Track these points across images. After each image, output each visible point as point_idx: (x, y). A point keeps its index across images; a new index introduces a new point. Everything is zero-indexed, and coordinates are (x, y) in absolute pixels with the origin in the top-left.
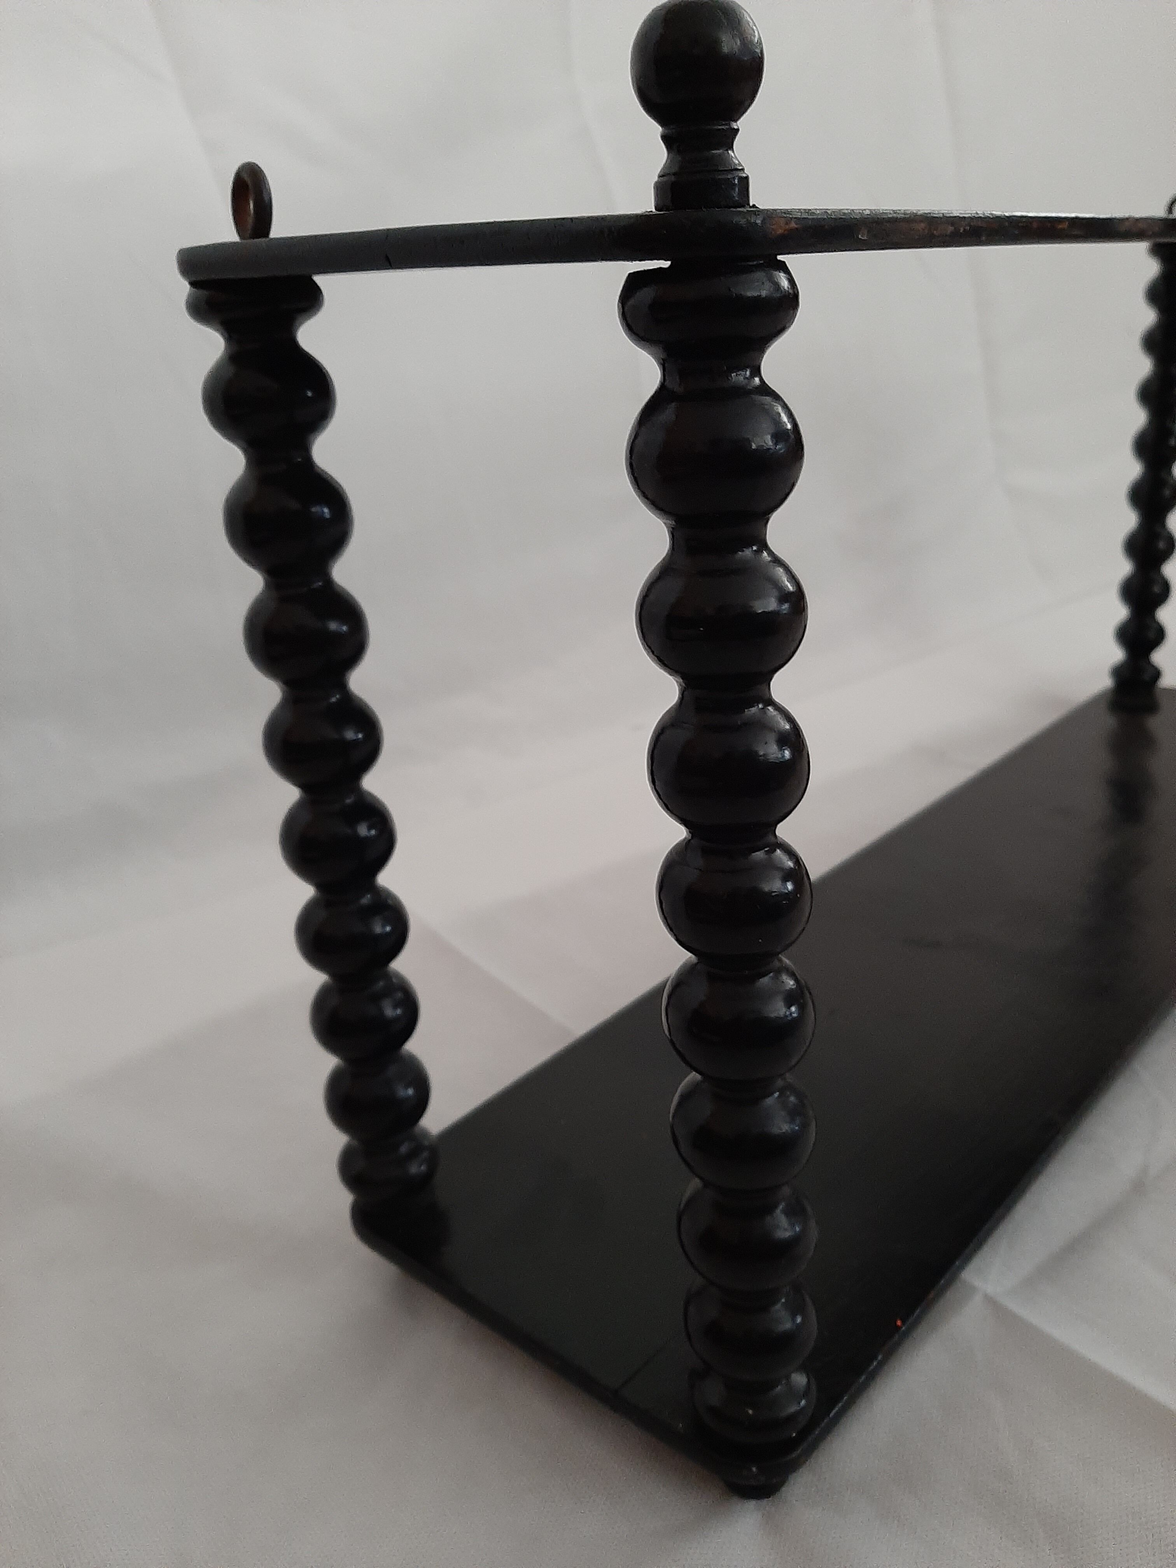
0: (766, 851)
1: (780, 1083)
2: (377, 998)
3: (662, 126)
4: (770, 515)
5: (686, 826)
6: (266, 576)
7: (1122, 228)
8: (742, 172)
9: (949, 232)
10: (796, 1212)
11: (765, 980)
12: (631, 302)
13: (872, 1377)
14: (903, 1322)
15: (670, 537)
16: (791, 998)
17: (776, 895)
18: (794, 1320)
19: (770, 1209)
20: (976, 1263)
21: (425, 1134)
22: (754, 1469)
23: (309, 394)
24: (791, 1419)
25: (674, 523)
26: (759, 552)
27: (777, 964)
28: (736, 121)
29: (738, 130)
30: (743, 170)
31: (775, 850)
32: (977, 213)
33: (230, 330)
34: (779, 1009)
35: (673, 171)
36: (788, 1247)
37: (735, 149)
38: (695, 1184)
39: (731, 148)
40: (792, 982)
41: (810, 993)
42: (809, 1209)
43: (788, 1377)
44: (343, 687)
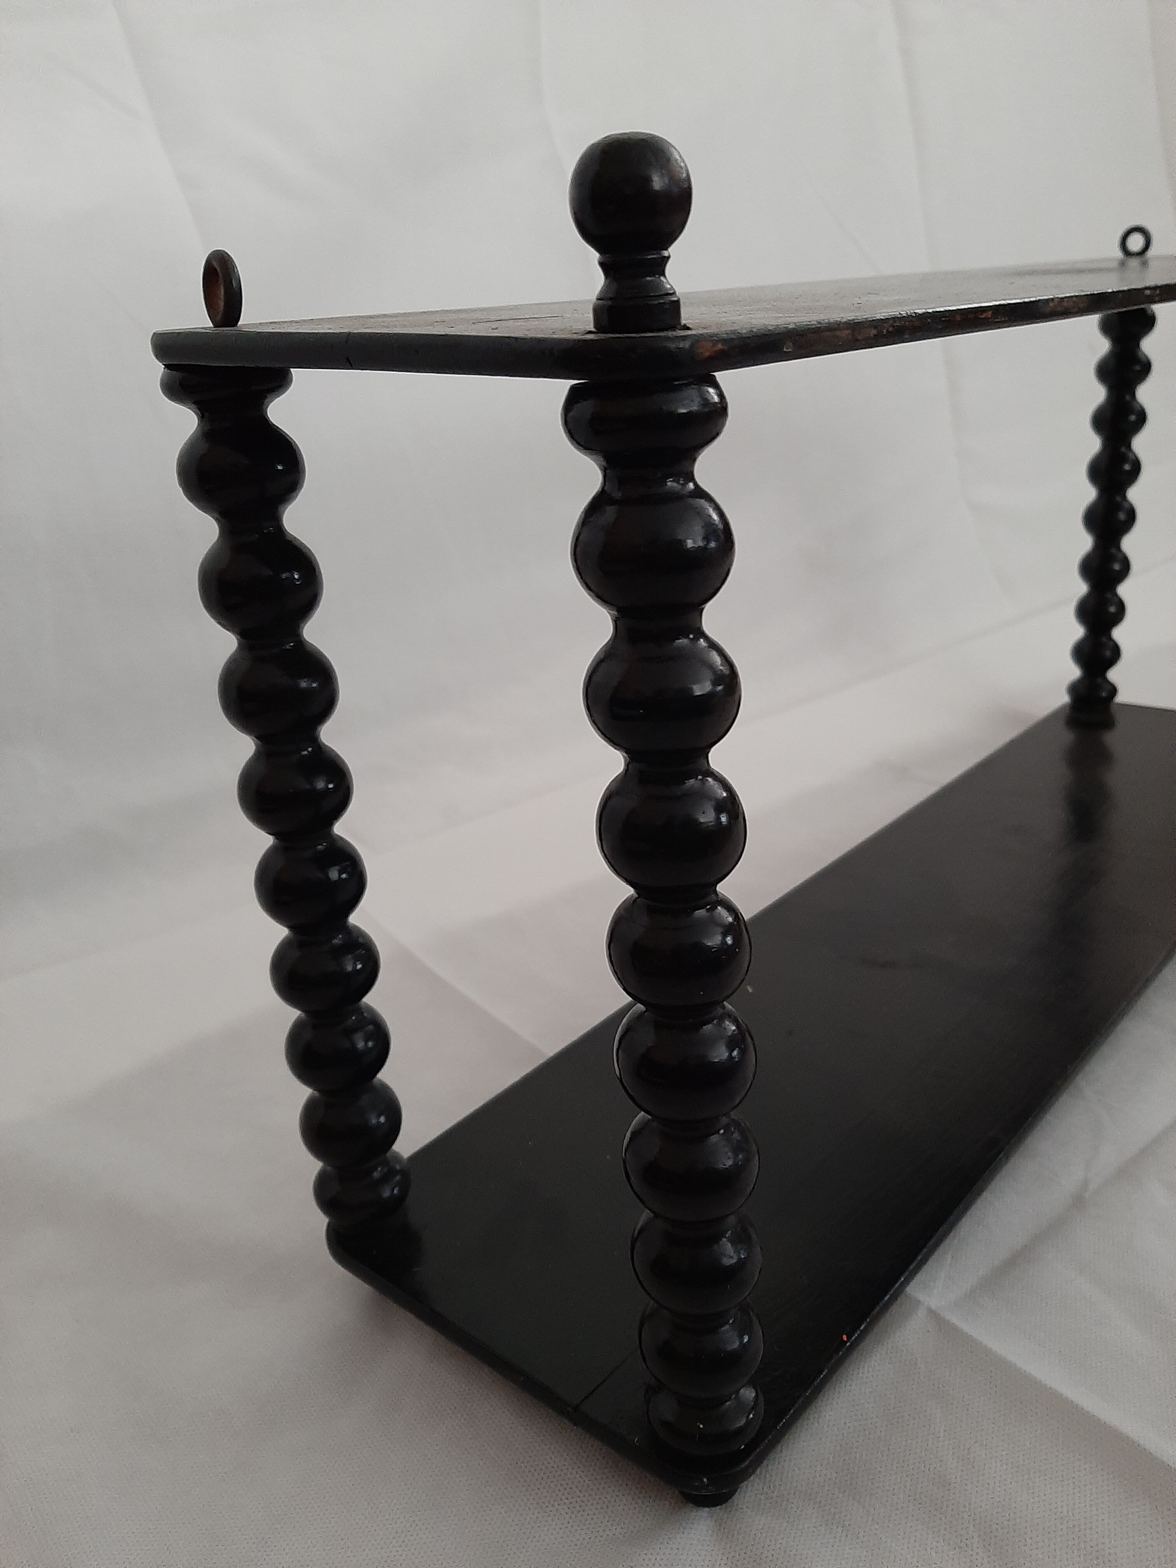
0: (708, 909)
1: (724, 1120)
2: (349, 1033)
3: (600, 253)
4: (703, 606)
5: (632, 886)
6: (239, 637)
7: (1047, 310)
8: (674, 296)
9: (872, 335)
10: (742, 1239)
11: (708, 1028)
12: (571, 414)
13: (818, 1390)
14: (849, 1338)
15: (613, 625)
16: (733, 1042)
17: (715, 951)
18: (741, 1337)
19: (716, 1238)
20: (920, 1277)
21: (397, 1157)
22: (705, 1480)
23: (280, 468)
24: (740, 1431)
25: (616, 613)
26: (696, 639)
27: (720, 1011)
28: (666, 249)
29: (668, 257)
30: (674, 293)
31: (717, 908)
32: (900, 314)
33: (204, 410)
34: (720, 1054)
35: (612, 296)
36: (733, 1274)
37: (667, 277)
38: (645, 1215)
39: (663, 274)
40: (734, 1028)
41: (752, 1039)
42: (754, 1236)
43: (737, 1392)
44: (314, 740)
